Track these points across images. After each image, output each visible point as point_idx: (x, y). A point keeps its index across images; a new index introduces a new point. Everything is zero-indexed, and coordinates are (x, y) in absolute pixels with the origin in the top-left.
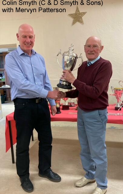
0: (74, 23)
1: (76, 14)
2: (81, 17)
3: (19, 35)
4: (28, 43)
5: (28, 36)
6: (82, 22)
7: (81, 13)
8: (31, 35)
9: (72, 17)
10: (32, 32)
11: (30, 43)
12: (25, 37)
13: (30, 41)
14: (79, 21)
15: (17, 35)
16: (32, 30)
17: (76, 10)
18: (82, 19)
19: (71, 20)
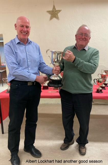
0: (51, 18)
1: (53, 11)
2: (57, 14)
3: (17, 25)
4: (25, 32)
5: (25, 26)
6: (57, 18)
7: (57, 10)
8: (28, 25)
9: (50, 13)
10: (29, 23)
11: (26, 32)
12: (23, 26)
13: (26, 30)
14: (55, 17)
15: (15, 25)
16: (29, 21)
17: (53, 8)
18: (57, 15)
19: (49, 16)
